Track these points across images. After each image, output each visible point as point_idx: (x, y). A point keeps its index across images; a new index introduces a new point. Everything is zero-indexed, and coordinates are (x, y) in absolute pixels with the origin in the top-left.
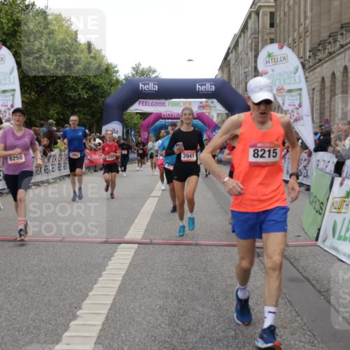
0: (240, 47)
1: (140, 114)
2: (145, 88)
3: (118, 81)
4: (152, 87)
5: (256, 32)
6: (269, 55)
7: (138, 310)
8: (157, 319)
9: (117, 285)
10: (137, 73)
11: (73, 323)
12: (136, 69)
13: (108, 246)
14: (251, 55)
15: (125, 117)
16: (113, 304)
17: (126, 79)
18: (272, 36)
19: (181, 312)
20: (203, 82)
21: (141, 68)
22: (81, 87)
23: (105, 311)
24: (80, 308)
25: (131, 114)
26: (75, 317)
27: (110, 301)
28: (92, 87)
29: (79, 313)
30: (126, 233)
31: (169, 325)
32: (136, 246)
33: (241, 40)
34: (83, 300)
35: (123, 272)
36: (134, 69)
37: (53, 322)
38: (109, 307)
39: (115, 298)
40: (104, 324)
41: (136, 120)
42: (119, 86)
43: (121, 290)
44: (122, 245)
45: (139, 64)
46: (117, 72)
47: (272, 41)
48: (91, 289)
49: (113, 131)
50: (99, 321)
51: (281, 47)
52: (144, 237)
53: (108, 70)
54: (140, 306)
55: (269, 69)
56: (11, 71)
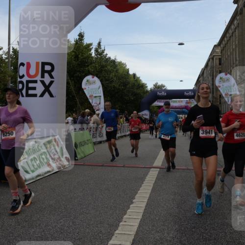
0: (205, 75)
1: (158, 106)
2: (160, 94)
3: (147, 91)
4: (163, 94)
5: (212, 67)
6: (221, 78)
7: (161, 200)
8: (171, 205)
9: (151, 188)
10: (156, 87)
11: (131, 206)
12: (156, 85)
13: (146, 169)
14: (210, 78)
15: (151, 108)
16: (150, 197)
17: (151, 90)
18: (220, 69)
19: (183, 202)
20: (187, 91)
21: (158, 85)
22: (130, 94)
23: (146, 200)
24: (135, 199)
25: (153, 107)
26: (132, 203)
27: (148, 196)
28: (135, 94)
29: (134, 201)
30: (153, 163)
31: (177, 208)
32: (159, 169)
33: (205, 71)
34: (136, 195)
35: (154, 182)
36: (154, 85)
37: (122, 205)
38: (148, 198)
39: (150, 195)
40: (146, 206)
41: (155, 109)
42: (148, 94)
43: (153, 190)
44: (152, 169)
45: (157, 83)
46: (147, 87)
47: (220, 72)
49: (146, 115)
50: (144, 205)
51: (226, 75)
52: (162, 166)
53: (142, 86)
54: (163, 199)
55: (221, 85)
56: (99, 88)
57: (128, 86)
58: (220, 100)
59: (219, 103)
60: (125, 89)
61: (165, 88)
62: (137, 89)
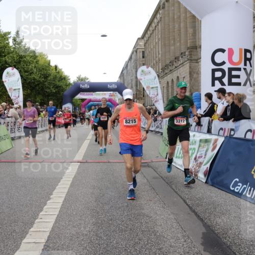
0: (129, 67)
1: (81, 99)
2: (83, 87)
3: (70, 84)
4: (86, 86)
5: (136, 60)
6: (142, 71)
7: (80, 195)
8: (89, 199)
9: (70, 183)
10: (79, 79)
11: (49, 201)
12: (79, 78)
14: (134, 71)
15: (74, 101)
17: (74, 83)
18: (144, 62)
19: (101, 195)
20: (111, 84)
21: (81, 77)
22: (52, 87)
23: (64, 196)
24: (52, 195)
25: (76, 100)
26: (49, 199)
27: (66, 190)
28: (57, 87)
29: (51, 197)
31: (95, 201)
32: (79, 164)
33: (129, 64)
34: (53, 191)
35: (73, 177)
36: (77, 78)
37: (39, 201)
38: (66, 193)
39: (69, 189)
40: (63, 202)
41: (79, 102)
42: (71, 86)
43: (72, 185)
44: (73, 163)
45: (80, 75)
46: (69, 79)
47: (144, 65)
48: (57, 185)
49: (69, 108)
50: (61, 200)
51: (148, 68)
52: (83, 159)
53: (63, 79)
54: (81, 193)
55: (142, 78)
56: (18, 80)
57: (49, 78)
58: (144, 93)
59: (142, 96)
60: (46, 82)
61: (88, 80)
62: (59, 81)
